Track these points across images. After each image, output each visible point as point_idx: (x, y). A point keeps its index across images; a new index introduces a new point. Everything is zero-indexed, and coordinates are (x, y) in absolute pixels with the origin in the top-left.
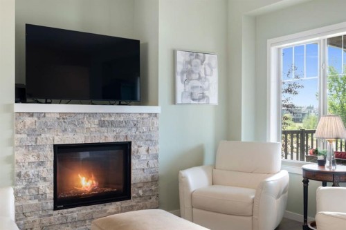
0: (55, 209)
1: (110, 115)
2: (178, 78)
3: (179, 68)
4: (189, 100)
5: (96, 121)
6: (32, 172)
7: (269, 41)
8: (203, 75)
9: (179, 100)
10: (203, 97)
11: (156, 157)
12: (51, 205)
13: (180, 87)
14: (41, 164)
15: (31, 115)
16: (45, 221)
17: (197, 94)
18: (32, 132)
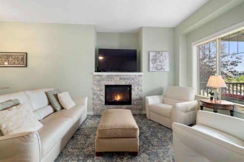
0: (105, 105)
1: (124, 75)
2: (151, 62)
3: (151, 58)
4: (155, 70)
5: (119, 78)
6: (98, 93)
7: (192, 44)
8: (162, 60)
9: (151, 70)
10: (162, 68)
11: (141, 91)
12: (104, 103)
13: (151, 65)
14: (101, 90)
15: (98, 76)
16: (102, 108)
17: (159, 67)
18: (99, 81)
